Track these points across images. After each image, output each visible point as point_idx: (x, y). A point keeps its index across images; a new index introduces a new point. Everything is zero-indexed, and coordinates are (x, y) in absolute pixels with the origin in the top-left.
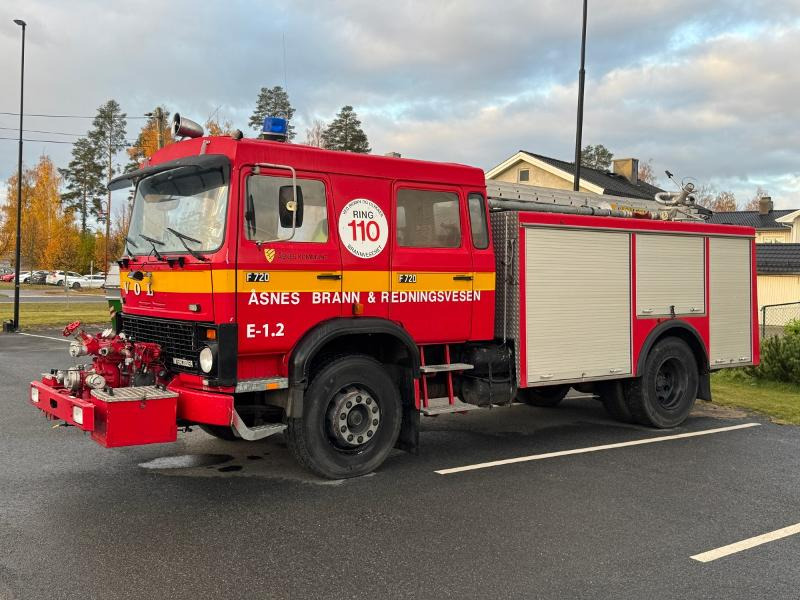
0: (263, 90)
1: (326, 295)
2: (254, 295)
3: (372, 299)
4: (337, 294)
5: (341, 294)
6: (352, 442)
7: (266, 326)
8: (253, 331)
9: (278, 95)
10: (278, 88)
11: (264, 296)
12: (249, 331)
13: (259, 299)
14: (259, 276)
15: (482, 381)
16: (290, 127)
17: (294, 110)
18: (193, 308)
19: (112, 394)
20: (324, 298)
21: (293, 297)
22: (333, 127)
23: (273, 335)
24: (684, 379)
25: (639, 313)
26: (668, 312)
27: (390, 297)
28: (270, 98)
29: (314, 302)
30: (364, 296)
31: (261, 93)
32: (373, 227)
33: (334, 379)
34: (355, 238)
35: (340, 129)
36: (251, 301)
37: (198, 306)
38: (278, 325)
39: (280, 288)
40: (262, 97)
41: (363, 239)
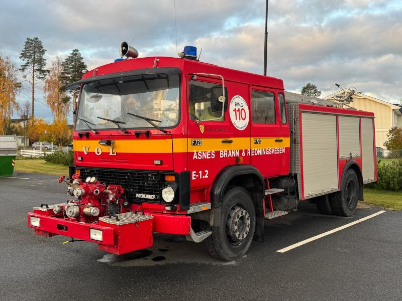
0: (28, 39)
1: (226, 152)
2: (195, 153)
3: (244, 154)
4: (230, 152)
5: (231, 151)
6: (240, 238)
7: (200, 172)
8: (195, 175)
9: (36, 42)
10: (36, 38)
11: (200, 154)
12: (193, 175)
13: (198, 156)
14: (198, 142)
15: (285, 197)
16: (43, 60)
17: (46, 50)
18: (158, 162)
19: (117, 219)
20: (225, 154)
21: (212, 154)
22: (67, 60)
23: (203, 177)
24: (354, 190)
25: (340, 157)
26: (349, 156)
27: (251, 153)
28: (32, 44)
29: (221, 157)
30: (241, 152)
31: (26, 41)
32: (243, 111)
33: (230, 202)
34: (236, 119)
35: (72, 61)
36: (194, 157)
37: (161, 161)
38: (205, 171)
39: (207, 148)
40: (27, 43)
41: (240, 119)
